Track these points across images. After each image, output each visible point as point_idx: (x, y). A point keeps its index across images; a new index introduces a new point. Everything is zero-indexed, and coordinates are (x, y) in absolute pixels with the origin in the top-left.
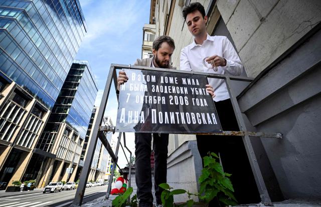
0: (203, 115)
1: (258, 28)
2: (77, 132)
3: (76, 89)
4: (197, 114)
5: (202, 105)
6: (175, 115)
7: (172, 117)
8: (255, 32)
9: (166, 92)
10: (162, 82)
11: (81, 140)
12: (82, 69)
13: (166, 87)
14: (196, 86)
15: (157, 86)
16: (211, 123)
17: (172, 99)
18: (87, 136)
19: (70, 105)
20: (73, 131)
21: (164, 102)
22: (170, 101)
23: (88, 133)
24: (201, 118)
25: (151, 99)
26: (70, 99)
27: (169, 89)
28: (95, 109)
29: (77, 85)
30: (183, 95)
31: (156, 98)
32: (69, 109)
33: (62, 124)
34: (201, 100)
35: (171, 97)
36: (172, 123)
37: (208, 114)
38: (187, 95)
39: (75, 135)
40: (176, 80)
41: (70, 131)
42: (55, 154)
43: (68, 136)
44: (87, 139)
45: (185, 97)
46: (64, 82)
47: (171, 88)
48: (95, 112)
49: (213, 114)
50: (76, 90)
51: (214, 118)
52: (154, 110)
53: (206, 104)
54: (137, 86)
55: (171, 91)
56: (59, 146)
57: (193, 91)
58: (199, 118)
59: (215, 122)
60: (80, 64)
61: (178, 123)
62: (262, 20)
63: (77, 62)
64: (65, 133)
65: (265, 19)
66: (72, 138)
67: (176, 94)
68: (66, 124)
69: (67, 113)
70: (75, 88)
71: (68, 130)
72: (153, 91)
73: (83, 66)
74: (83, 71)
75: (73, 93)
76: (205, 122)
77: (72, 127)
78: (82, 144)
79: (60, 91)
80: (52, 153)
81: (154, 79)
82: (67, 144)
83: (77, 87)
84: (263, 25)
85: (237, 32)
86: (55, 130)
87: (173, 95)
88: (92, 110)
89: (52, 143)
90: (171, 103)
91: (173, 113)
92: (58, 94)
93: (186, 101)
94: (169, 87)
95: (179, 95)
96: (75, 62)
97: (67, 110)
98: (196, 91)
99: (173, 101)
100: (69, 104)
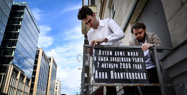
0: (139, 74)
1: (180, 9)
2: (24, 73)
3: (19, 31)
4: (136, 73)
5: (139, 68)
6: (123, 74)
7: (122, 76)
8: (178, 11)
9: (118, 61)
10: (116, 55)
11: (28, 80)
12: (22, 11)
13: (118, 58)
14: (136, 57)
15: (113, 58)
16: (143, 79)
17: (122, 65)
18: (33, 76)
19: (15, 47)
20: (20, 72)
21: (117, 67)
22: (121, 66)
23: (34, 73)
24: (137, 76)
25: (110, 66)
26: (14, 42)
27: (120, 59)
28: (39, 51)
29: (19, 27)
30: (128, 63)
31: (113, 65)
32: (14, 52)
33: (9, 66)
34: (138, 65)
35: (121, 64)
36: (121, 78)
37: (141, 74)
38: (130, 63)
39: (22, 76)
40: (124, 54)
41: (17, 72)
42: (6, 93)
43: (16, 76)
44: (33, 79)
45: (129, 64)
46: (6, 25)
47: (121, 59)
48: (39, 53)
49: (144, 74)
50: (19, 33)
51: (145, 76)
52: (112, 72)
53: (141, 68)
54: (102, 58)
55: (121, 60)
56: (9, 86)
57: (134, 60)
58: (136, 76)
59: (145, 78)
60: (19, 5)
61: (125, 78)
62: (183, 4)
63: (17, 4)
64: (13, 74)
65: (184, 4)
66: (20, 79)
67: (124, 62)
68: (12, 66)
69: (13, 55)
70: (17, 31)
71: (15, 71)
72: (111, 61)
73: (23, 7)
74: (23, 12)
75: (16, 35)
76: (139, 78)
77: (18, 69)
78: (30, 84)
79: (3, 34)
80: (4, 92)
81: (111, 53)
82: (16, 84)
83: (19, 30)
84: (182, 8)
85: (167, 6)
86: (3, 72)
87: (122, 63)
88: (35, 52)
89: (2, 83)
90: (121, 68)
91: (122, 73)
92: (2, 37)
93: (129, 66)
94: (120, 58)
95: (125, 63)
96: (14, 4)
97: (12, 52)
98: (136, 60)
99: (122, 66)
100: (13, 47)
